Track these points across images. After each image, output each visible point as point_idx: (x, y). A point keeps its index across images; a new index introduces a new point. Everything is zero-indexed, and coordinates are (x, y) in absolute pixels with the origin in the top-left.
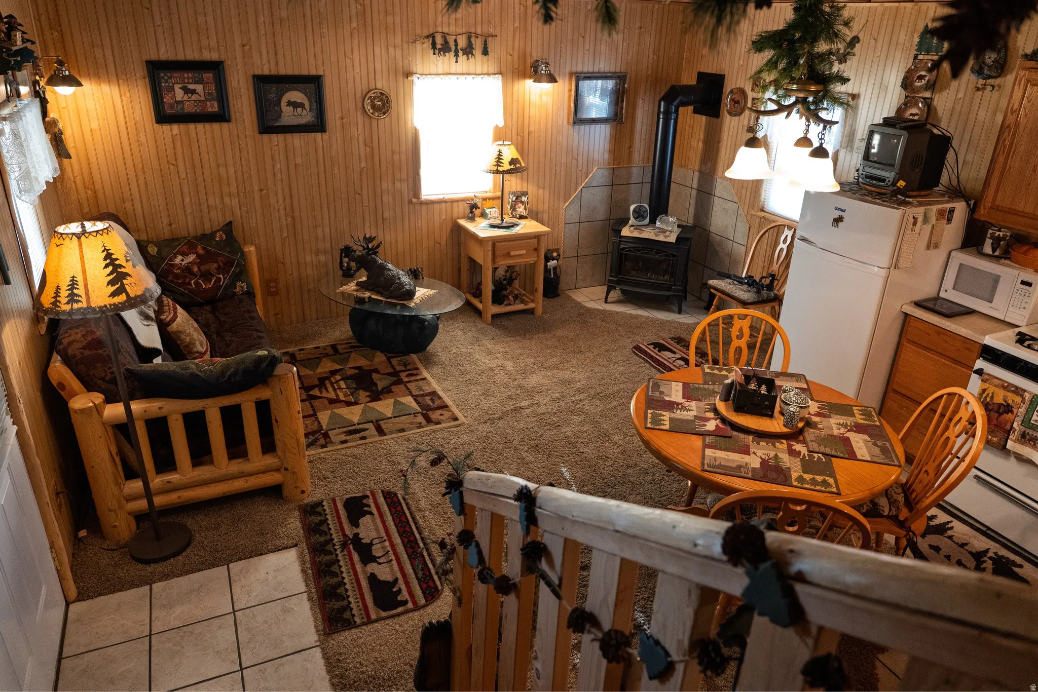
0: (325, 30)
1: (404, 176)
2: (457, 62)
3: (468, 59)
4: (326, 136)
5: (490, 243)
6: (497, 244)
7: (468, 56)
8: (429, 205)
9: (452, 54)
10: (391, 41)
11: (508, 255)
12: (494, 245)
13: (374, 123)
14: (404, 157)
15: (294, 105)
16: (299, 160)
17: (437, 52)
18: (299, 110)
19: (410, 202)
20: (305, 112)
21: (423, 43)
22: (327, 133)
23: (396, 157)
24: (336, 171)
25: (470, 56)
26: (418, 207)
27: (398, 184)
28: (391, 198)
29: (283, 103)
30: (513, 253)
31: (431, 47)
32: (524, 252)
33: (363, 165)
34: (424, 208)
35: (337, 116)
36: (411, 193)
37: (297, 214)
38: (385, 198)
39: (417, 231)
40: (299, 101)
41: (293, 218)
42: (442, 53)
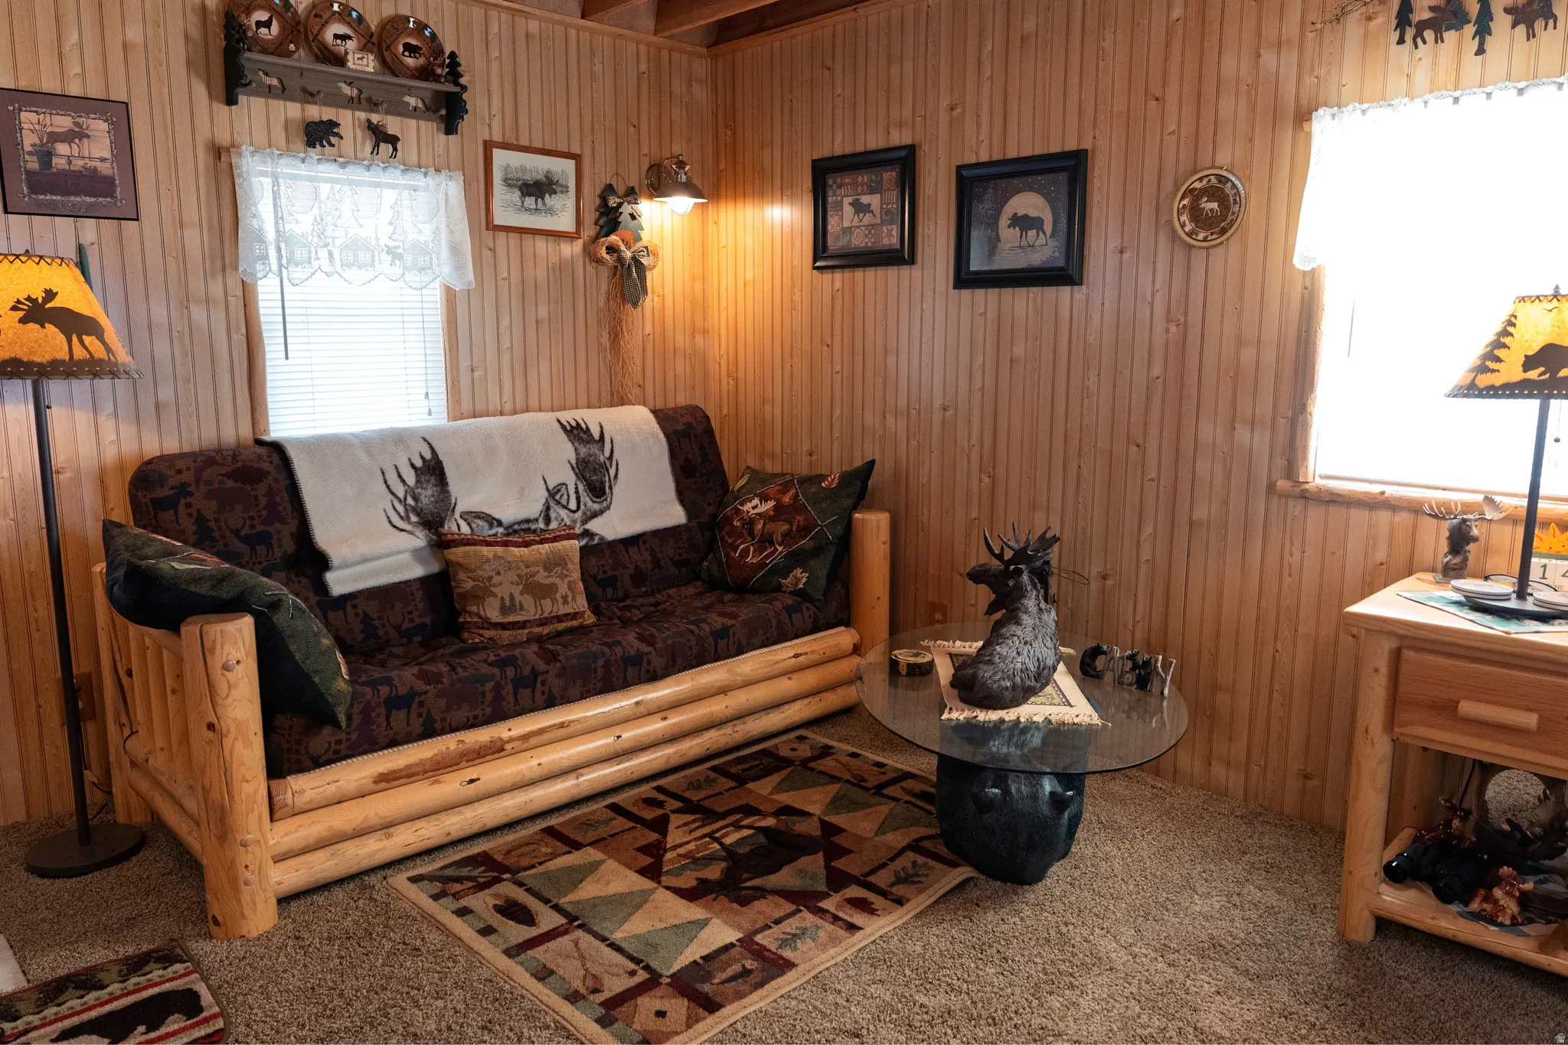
0: (1108, 44)
1: (1264, 409)
2: (1481, 51)
3: (1531, 35)
4: (1080, 292)
5: (1388, 645)
6: (1408, 654)
7: (1530, 27)
8: (1332, 508)
9: (1470, 29)
10: (1270, 29)
11: (1446, 710)
12: (1396, 656)
13: (1198, 259)
14: (1269, 357)
15: (1023, 223)
16: (1019, 350)
17: (1410, 33)
18: (1032, 233)
19: (1271, 487)
20: (1042, 240)
21: (1369, 19)
22: (1084, 287)
23: (1248, 354)
24: (1092, 382)
25: (1539, 25)
26: (1296, 508)
27: (1243, 433)
28: (1218, 468)
29: (1004, 221)
30: (1467, 708)
31: (1394, 22)
32: (1531, 720)
33: (1157, 370)
34: (1315, 513)
35: (1111, 246)
36: (1280, 462)
37: (1001, 470)
38: (1203, 466)
39: (1287, 580)
40: (1033, 214)
41: (993, 477)
42: (1429, 35)
